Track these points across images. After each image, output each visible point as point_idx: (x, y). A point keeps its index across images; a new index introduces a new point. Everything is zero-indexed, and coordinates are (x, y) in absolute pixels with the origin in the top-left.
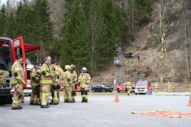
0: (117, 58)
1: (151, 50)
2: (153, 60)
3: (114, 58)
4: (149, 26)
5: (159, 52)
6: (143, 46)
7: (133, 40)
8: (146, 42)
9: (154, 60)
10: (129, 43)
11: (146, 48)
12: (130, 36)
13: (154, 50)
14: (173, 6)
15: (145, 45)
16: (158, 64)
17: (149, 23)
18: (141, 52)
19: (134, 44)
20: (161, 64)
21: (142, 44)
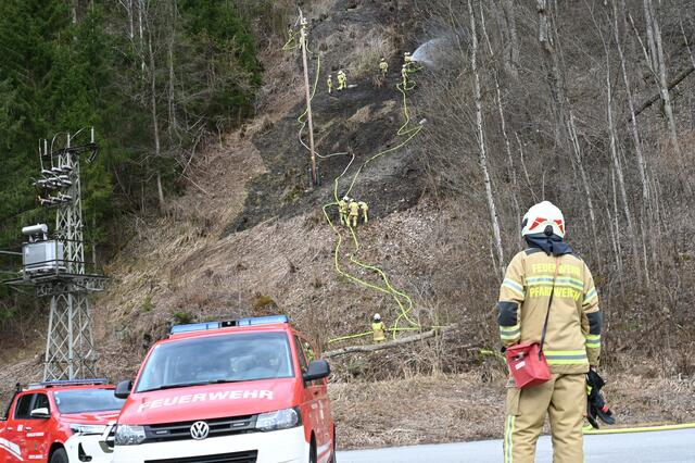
0: (43, 227)
1: (270, 224)
2: (286, 271)
3: (25, 229)
5: (315, 232)
6: (228, 213)
7: (179, 189)
8: (245, 194)
9: (293, 269)
10: (155, 203)
11: (246, 220)
12: (160, 165)
13: (290, 223)
14: (350, 47)
15: (242, 208)
16: (318, 286)
17: (252, 117)
18: (221, 241)
19: (180, 204)
20: (332, 285)
21: (222, 204)
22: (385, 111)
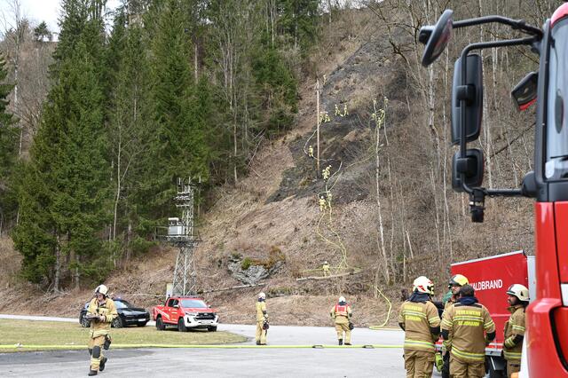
0: (177, 219)
1: (291, 200)
2: (293, 229)
3: (170, 219)
4: (291, 137)
5: (312, 208)
6: (271, 190)
7: (244, 173)
8: (281, 179)
9: (296, 230)
10: (232, 182)
11: (279, 195)
12: (236, 161)
13: (300, 202)
14: (353, 89)
15: (278, 187)
16: (306, 241)
17: (291, 130)
18: (264, 207)
19: (246, 182)
21: (268, 184)
22: (364, 135)
